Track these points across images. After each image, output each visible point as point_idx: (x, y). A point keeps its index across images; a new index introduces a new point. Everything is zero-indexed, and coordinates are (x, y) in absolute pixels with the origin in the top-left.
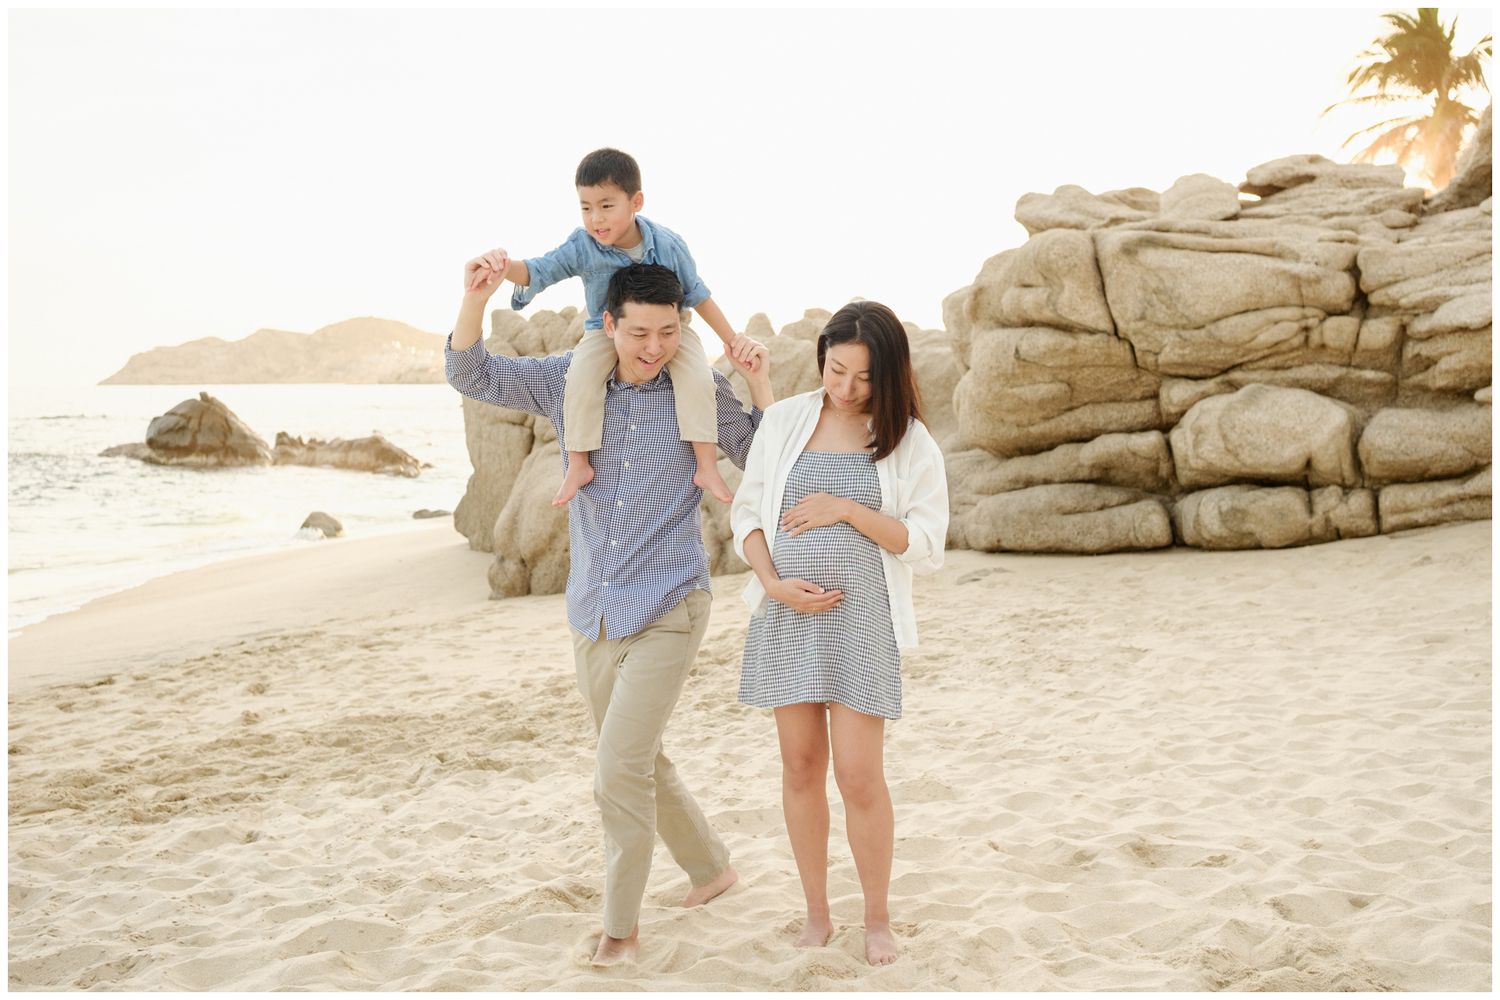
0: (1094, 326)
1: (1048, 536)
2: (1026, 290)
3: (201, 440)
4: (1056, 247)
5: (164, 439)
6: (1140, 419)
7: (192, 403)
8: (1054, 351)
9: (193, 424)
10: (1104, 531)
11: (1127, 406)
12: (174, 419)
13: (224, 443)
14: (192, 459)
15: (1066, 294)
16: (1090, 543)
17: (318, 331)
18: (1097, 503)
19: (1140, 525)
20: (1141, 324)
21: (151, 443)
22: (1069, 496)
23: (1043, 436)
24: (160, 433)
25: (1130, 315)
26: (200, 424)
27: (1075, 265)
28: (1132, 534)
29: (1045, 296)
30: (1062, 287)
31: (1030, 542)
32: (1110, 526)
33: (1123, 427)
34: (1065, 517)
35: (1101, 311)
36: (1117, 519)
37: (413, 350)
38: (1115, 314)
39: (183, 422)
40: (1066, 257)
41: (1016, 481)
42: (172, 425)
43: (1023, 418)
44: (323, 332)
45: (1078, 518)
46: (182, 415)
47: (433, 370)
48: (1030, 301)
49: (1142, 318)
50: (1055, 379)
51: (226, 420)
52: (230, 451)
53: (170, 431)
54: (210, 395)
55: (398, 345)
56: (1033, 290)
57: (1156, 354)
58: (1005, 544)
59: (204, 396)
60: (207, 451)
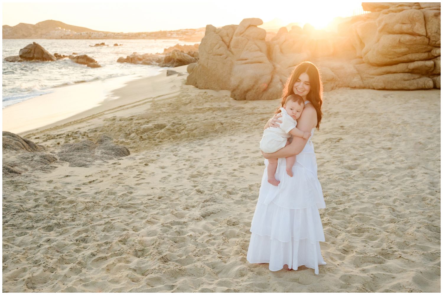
0: (422, 34)
1: (400, 86)
2: (404, 25)
3: (35, 56)
4: (416, 14)
5: (24, 55)
6: (424, 57)
7: (30, 45)
8: (410, 40)
9: (32, 51)
10: (416, 85)
11: (421, 54)
12: (27, 50)
13: (42, 56)
14: (34, 60)
15: (417, 26)
16: (412, 88)
17: (37, 24)
18: (412, 78)
19: (427, 84)
20: (435, 34)
21: (21, 56)
22: (406, 76)
23: (396, 61)
24: (23, 53)
25: (433, 32)
26: (35, 51)
27: (420, 19)
28: (424, 86)
29: (410, 26)
30: (415, 24)
31: (395, 87)
32: (418, 83)
33: (419, 59)
34: (405, 81)
35: (425, 31)
36: (420, 82)
37: (64, 30)
38: (428, 31)
39: (29, 51)
40: (418, 17)
41: (384, 72)
42: (26, 51)
43: (392, 57)
44: (38, 24)
45: (408, 82)
46: (29, 49)
47: (71, 35)
48: (405, 27)
49: (437, 33)
50: (406, 47)
51: (42, 50)
52: (44, 59)
53: (26, 53)
54: (36, 43)
55: (60, 28)
56: (406, 25)
57: (436, 41)
58: (387, 88)
59: (34, 43)
60: (38, 58)
